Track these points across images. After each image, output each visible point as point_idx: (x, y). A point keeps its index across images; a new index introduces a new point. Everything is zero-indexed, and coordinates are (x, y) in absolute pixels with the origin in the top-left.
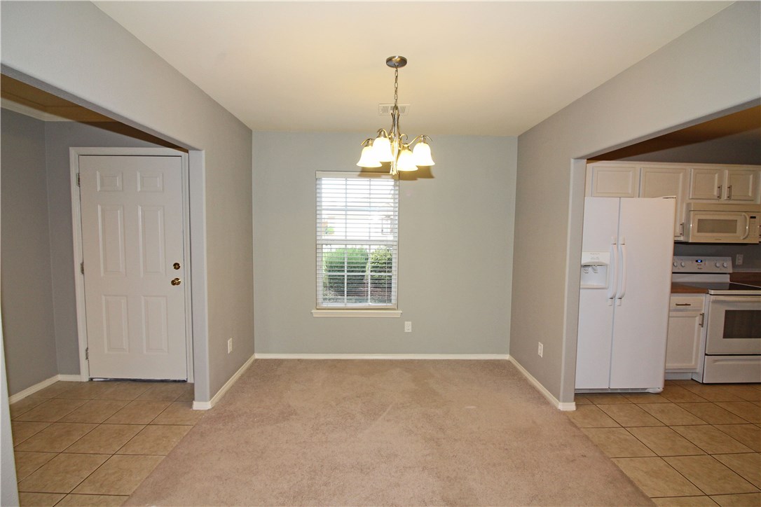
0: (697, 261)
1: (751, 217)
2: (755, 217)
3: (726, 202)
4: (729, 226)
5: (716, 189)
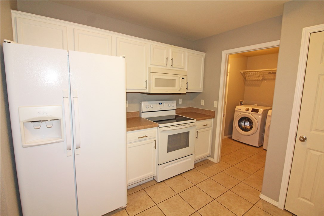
0: (159, 104)
1: (182, 78)
2: (184, 78)
3: (170, 68)
4: (171, 83)
5: (165, 60)
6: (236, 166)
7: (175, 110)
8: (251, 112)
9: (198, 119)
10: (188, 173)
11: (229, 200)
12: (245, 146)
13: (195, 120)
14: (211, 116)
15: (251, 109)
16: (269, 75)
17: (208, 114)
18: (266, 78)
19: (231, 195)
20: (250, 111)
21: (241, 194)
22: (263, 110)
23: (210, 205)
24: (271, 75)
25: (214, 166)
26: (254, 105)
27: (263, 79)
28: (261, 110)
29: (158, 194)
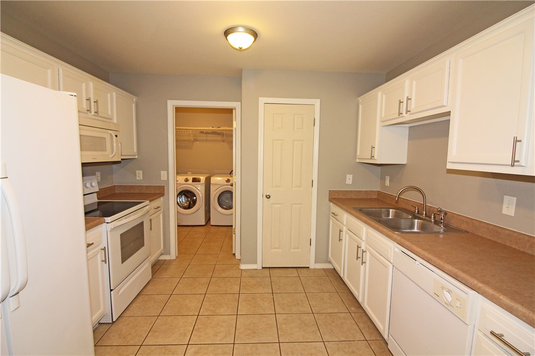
1: (115, 136)
2: (117, 136)
3: (95, 118)
5: (85, 101)
6: (198, 253)
7: (96, 194)
8: (193, 182)
9: (151, 199)
10: (149, 287)
11: (219, 286)
12: (191, 228)
13: (147, 202)
14: (160, 193)
15: (190, 178)
16: (201, 135)
17: (153, 191)
18: (198, 138)
19: (216, 281)
20: (190, 181)
21: (224, 275)
22: (204, 178)
23: (206, 301)
24: (203, 135)
25: (174, 263)
26: (187, 173)
27: (196, 140)
28: (203, 178)
29: (129, 334)
